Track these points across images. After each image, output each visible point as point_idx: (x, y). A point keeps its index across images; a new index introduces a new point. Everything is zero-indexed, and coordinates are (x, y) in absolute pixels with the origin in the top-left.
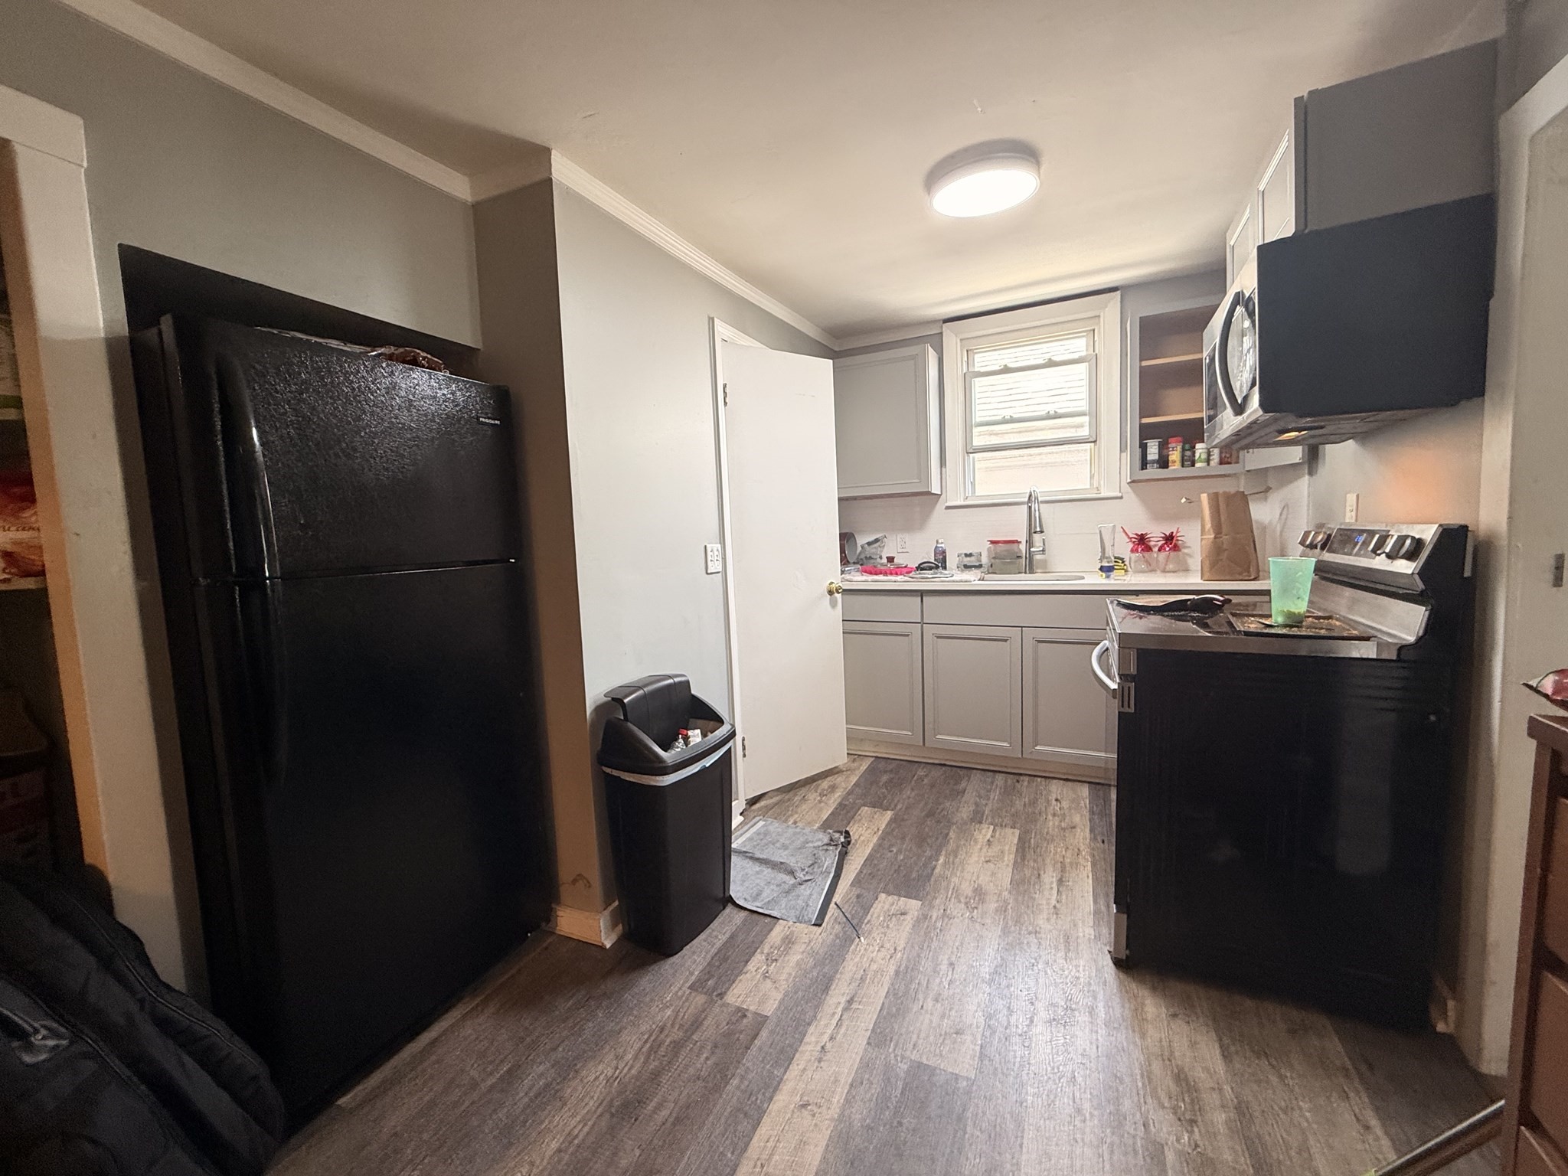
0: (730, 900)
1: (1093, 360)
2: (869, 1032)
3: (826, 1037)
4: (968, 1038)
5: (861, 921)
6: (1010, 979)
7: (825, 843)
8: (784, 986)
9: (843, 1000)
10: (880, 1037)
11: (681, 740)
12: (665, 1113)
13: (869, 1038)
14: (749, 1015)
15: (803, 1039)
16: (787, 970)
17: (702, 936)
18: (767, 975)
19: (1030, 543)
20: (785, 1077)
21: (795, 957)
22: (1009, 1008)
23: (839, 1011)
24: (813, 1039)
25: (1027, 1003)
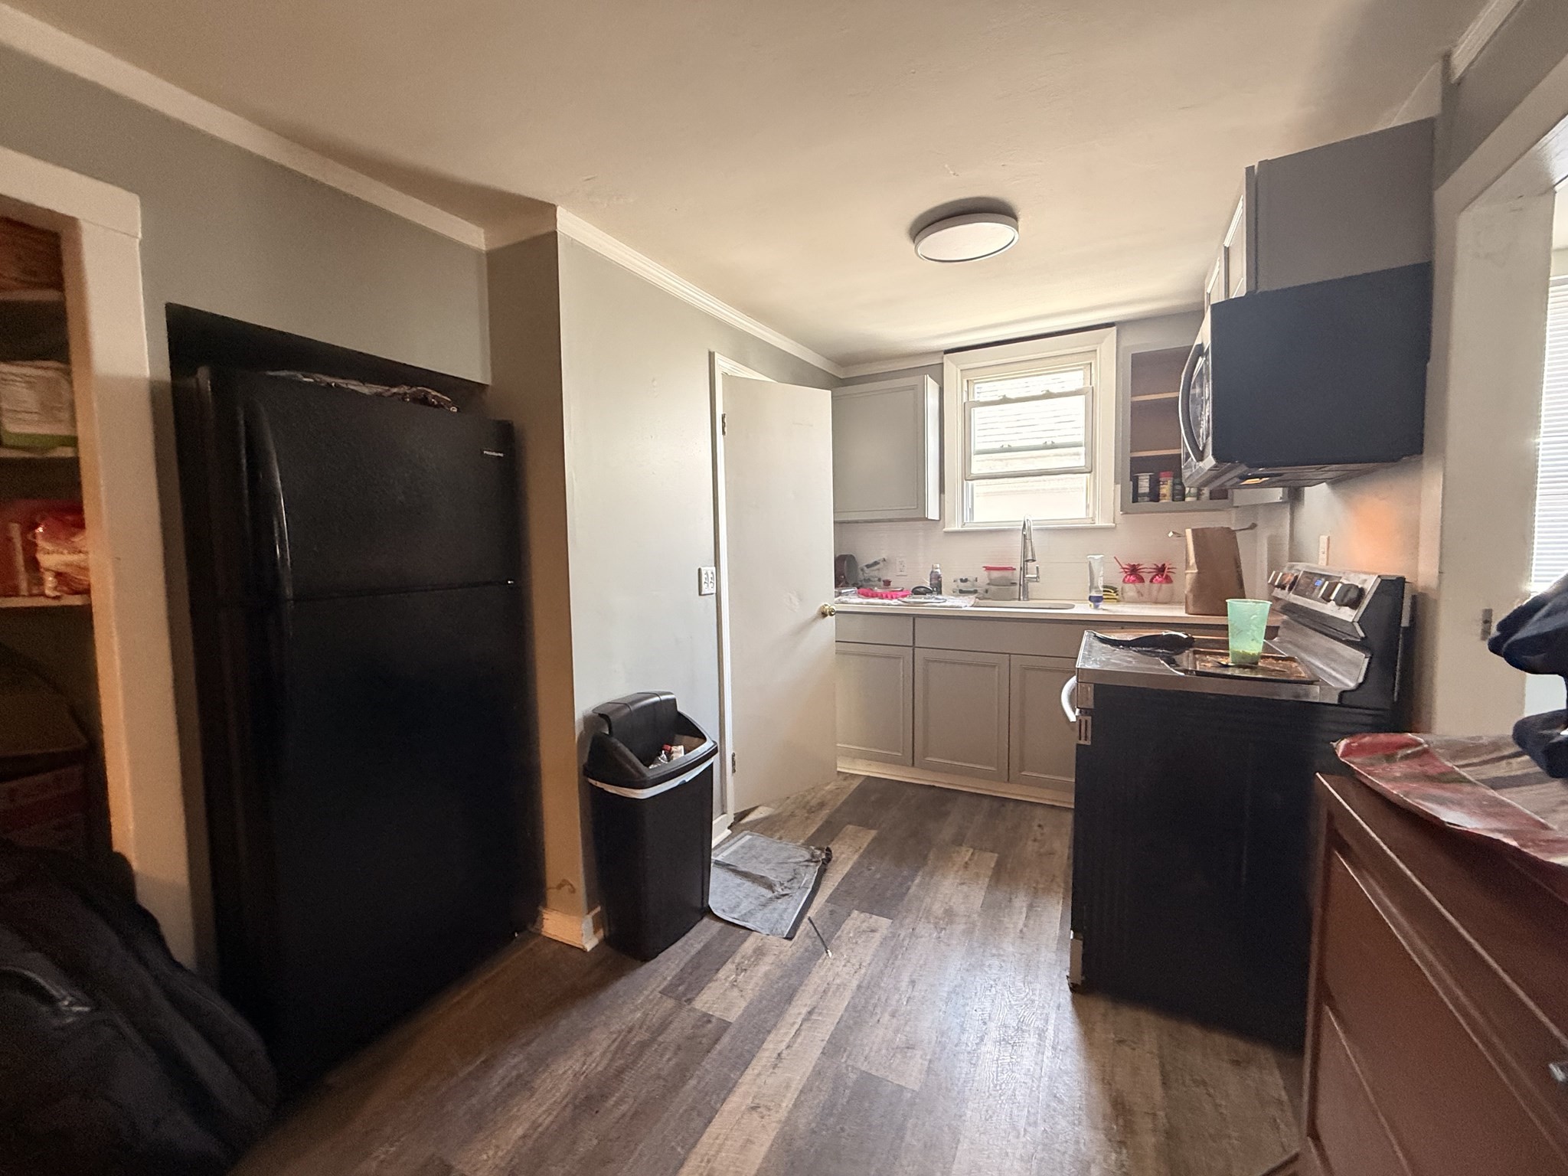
0: (708, 912)
1: (1090, 394)
2: (825, 1042)
3: (783, 1046)
4: (919, 1053)
5: (832, 937)
6: (967, 999)
7: (806, 859)
8: (749, 994)
9: (804, 1011)
10: (835, 1046)
11: (663, 755)
12: (624, 1108)
13: (824, 1048)
14: (714, 1020)
15: (761, 1046)
16: (755, 979)
17: (679, 943)
18: (735, 983)
19: (1024, 570)
20: (740, 1081)
21: (764, 968)
22: (962, 1026)
23: (799, 1021)
24: (771, 1046)
25: (980, 1022)
